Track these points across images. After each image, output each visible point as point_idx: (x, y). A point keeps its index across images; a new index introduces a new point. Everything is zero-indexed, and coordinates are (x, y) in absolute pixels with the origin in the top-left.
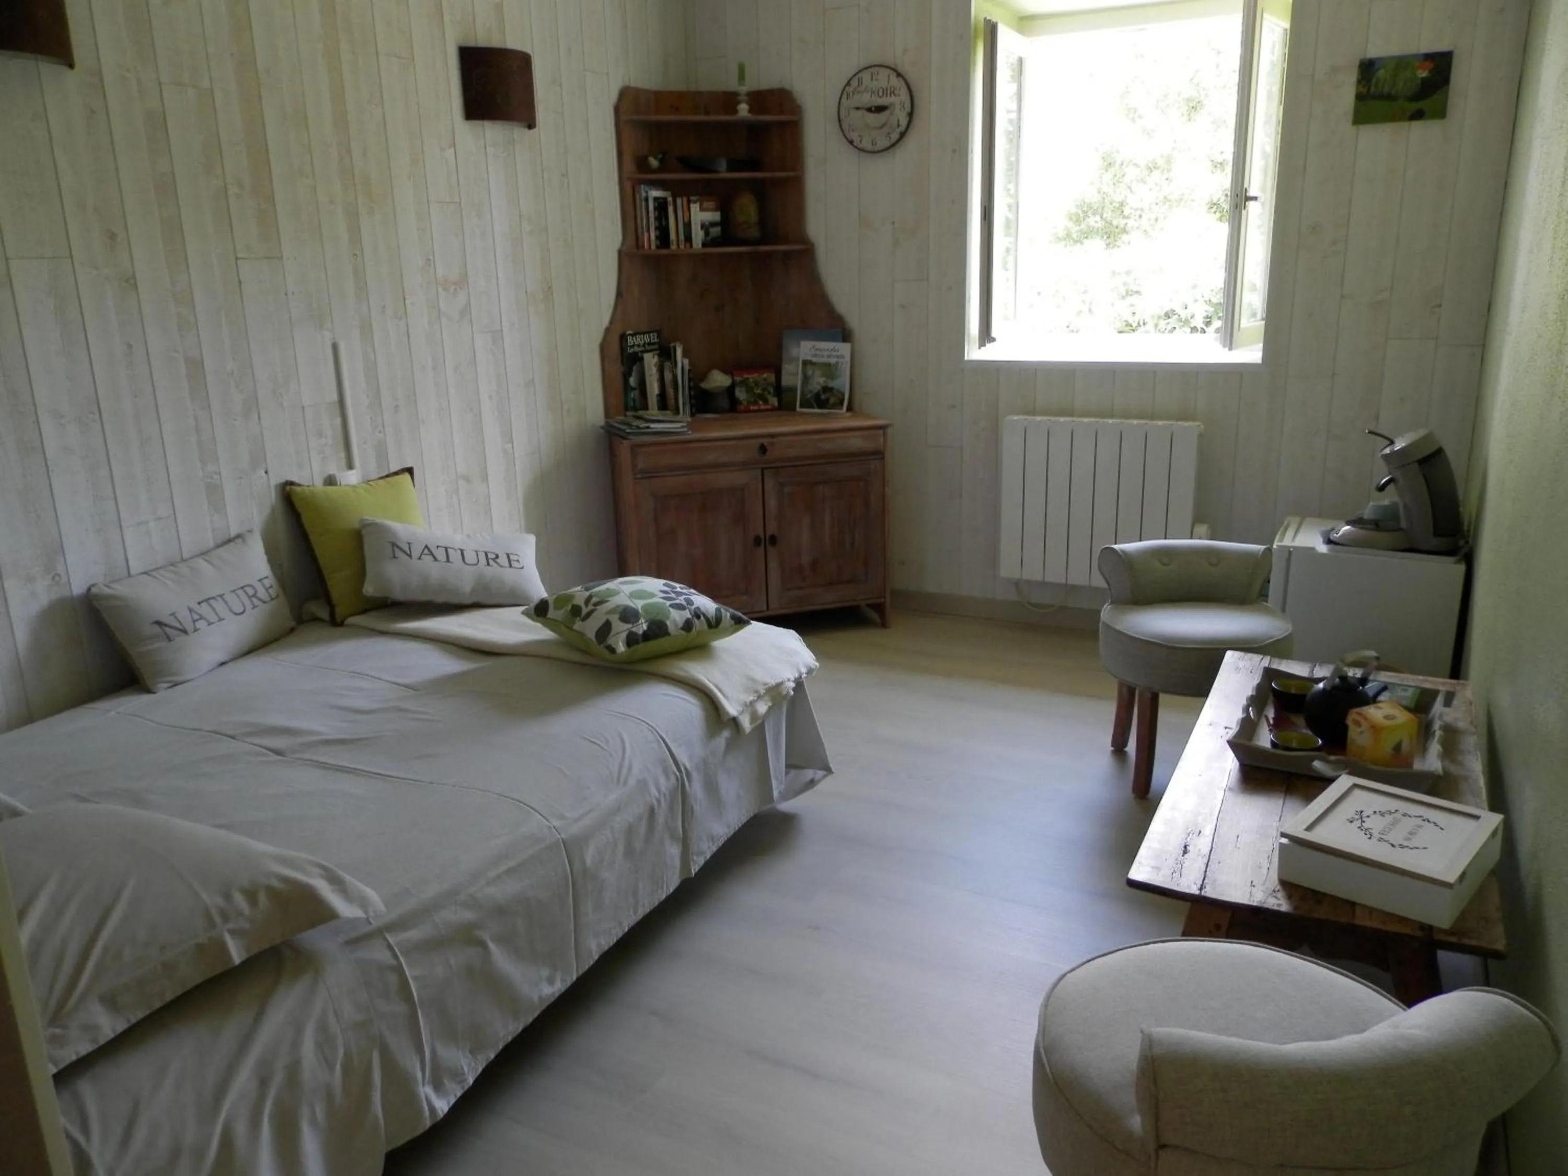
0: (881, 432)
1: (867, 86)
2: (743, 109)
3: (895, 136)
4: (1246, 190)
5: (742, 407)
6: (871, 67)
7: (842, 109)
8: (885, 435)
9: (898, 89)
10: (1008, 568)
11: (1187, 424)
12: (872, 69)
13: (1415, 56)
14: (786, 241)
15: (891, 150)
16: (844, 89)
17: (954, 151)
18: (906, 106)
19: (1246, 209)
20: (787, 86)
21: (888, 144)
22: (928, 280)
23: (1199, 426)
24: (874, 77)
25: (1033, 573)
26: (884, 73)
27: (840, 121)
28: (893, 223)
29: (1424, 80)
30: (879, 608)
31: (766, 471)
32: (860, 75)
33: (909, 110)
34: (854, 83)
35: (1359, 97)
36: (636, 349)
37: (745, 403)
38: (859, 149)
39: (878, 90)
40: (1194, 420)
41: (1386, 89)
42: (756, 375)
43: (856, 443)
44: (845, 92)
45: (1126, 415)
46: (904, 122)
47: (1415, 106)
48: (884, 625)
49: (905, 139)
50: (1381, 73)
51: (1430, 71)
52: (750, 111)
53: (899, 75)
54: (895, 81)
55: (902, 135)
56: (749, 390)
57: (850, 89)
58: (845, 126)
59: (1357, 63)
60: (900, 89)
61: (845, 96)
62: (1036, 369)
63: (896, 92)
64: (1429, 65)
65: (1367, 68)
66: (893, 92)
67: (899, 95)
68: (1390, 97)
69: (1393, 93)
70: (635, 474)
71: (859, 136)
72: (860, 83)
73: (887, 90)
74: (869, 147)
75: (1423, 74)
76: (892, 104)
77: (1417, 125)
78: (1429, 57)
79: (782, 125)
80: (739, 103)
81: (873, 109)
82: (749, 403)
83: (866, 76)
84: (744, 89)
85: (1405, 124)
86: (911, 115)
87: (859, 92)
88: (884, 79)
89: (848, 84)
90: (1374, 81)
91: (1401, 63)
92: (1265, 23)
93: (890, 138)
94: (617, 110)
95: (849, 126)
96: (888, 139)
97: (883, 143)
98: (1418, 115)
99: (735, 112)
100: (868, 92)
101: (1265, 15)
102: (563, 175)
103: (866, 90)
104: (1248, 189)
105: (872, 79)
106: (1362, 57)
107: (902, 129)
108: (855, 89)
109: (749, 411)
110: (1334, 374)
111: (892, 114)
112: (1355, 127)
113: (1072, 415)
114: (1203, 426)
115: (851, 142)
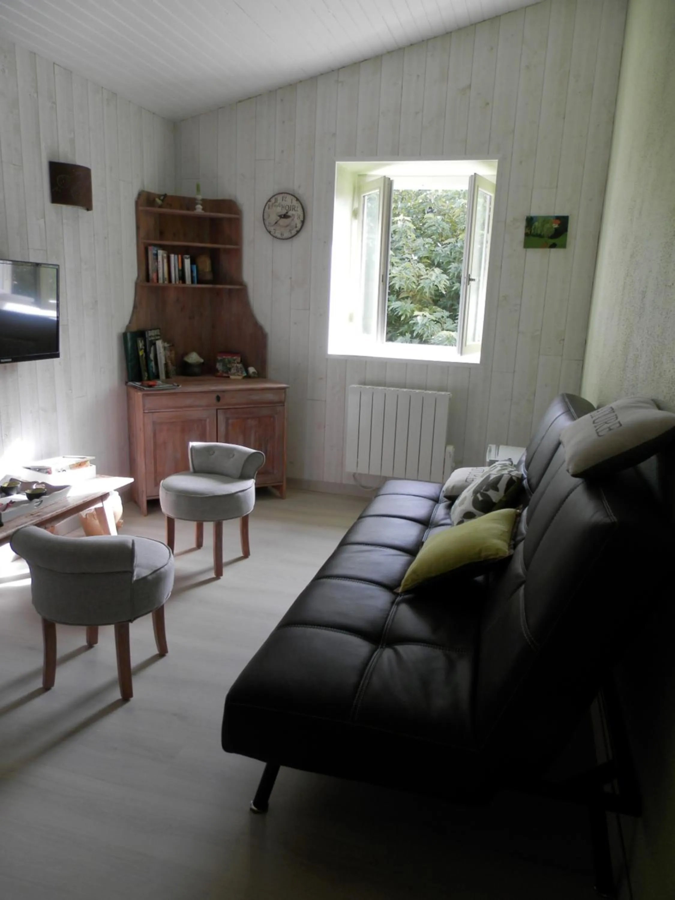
0: (283, 391)
1: (280, 204)
2: (199, 208)
3: (294, 232)
4: (469, 275)
5: (219, 374)
6: (282, 193)
7: (265, 214)
8: (285, 392)
9: (297, 207)
10: (350, 467)
11: (443, 393)
12: (283, 195)
13: (551, 217)
14: (231, 283)
15: (291, 239)
16: (267, 203)
17: (325, 242)
18: (300, 217)
19: (470, 284)
20: (232, 198)
21: (290, 236)
22: (309, 309)
23: (449, 395)
24: (284, 199)
25: (363, 469)
26: (289, 198)
27: (264, 219)
28: (291, 278)
29: (556, 229)
30: (278, 488)
31: (218, 411)
32: (276, 197)
33: (302, 219)
34: (273, 200)
35: (527, 235)
36: (153, 338)
37: (221, 372)
38: (274, 237)
39: (286, 206)
40: (447, 391)
41: (539, 232)
42: (229, 357)
43: (270, 397)
44: (267, 205)
45: (413, 387)
46: (299, 225)
47: (552, 241)
48: (282, 497)
49: (299, 234)
50: (536, 224)
51: (559, 225)
52: (203, 209)
53: (297, 200)
54: (295, 203)
55: (298, 232)
56: (224, 365)
57: (270, 203)
58: (267, 223)
59: (525, 218)
60: (298, 208)
61: (267, 207)
62: (366, 361)
63: (296, 209)
64: (559, 222)
65: (530, 221)
66: (294, 209)
67: (297, 211)
68: (540, 236)
69: (542, 234)
70: (144, 410)
71: (274, 229)
72: (276, 201)
73: (291, 207)
74: (279, 236)
75: (556, 226)
76: (293, 215)
77: (553, 250)
78: (558, 218)
79: (230, 220)
80: (197, 204)
81: (283, 216)
82: (223, 372)
83: (280, 198)
84: (200, 197)
85: (548, 250)
86: (303, 222)
87: (275, 206)
88: (289, 201)
89: (269, 201)
90: (533, 227)
91: (546, 220)
92: (479, 192)
93: (291, 233)
94: (137, 203)
95: (269, 223)
96: (290, 233)
97: (287, 235)
98: (553, 246)
99: (194, 209)
100: (280, 207)
101: (480, 189)
102: (106, 238)
103: (279, 206)
104: (470, 275)
105: (283, 200)
106: (528, 215)
107: (298, 229)
108: (273, 204)
109: (222, 376)
110: (514, 371)
111: (293, 220)
112: (525, 249)
113: (385, 386)
114: (451, 395)
115: (270, 232)
